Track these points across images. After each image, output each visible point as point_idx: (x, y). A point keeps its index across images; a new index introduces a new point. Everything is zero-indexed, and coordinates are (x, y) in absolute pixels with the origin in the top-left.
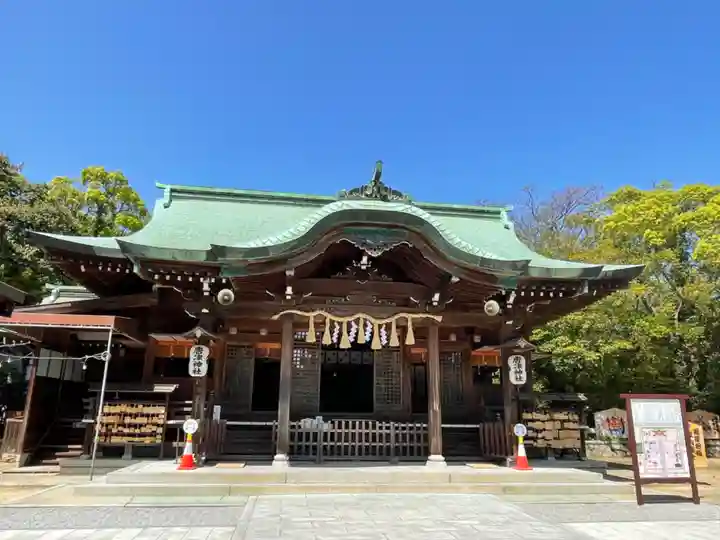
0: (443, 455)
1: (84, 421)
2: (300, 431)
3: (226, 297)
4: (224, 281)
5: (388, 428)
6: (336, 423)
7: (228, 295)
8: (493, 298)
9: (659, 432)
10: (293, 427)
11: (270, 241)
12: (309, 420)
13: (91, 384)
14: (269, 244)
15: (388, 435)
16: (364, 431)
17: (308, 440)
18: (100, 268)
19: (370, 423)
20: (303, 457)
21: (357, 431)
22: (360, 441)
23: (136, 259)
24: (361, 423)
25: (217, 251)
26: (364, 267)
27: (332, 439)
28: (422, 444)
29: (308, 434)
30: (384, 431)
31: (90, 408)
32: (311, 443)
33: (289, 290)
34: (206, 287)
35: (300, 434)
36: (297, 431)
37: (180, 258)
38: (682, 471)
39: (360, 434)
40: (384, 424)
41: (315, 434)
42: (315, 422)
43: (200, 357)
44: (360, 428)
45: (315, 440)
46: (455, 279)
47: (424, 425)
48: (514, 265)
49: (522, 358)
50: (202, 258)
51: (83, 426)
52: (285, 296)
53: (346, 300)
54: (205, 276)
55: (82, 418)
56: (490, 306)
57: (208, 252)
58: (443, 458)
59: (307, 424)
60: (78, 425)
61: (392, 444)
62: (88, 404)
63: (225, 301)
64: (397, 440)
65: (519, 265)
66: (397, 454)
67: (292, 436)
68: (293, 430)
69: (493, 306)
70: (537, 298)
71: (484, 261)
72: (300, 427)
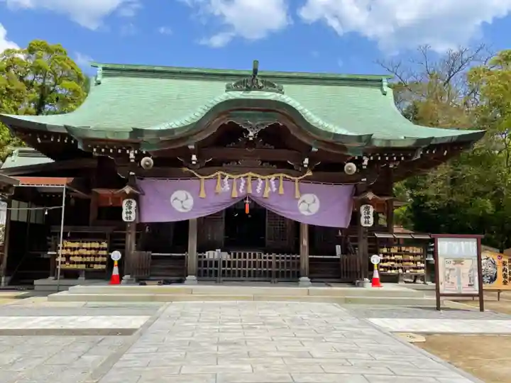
0: (309, 278)
1: (49, 253)
2: (205, 259)
3: (147, 163)
4: (144, 152)
5: (270, 258)
6: (232, 254)
7: (148, 161)
8: (350, 161)
9: (459, 261)
10: (200, 257)
11: (175, 123)
12: (211, 252)
13: (53, 227)
14: (174, 126)
15: (270, 263)
16: (252, 260)
17: (211, 266)
18: (52, 140)
19: (257, 254)
20: (208, 278)
21: (247, 260)
22: (249, 267)
23: (80, 138)
24: (250, 254)
25: (136, 132)
26: (251, 139)
27: (229, 266)
28: (295, 270)
29: (211, 262)
30: (268, 260)
31: (53, 243)
32: (213, 268)
33: (194, 157)
34: (132, 156)
35: (205, 262)
36: (203, 259)
37: (110, 137)
38: (473, 289)
39: (250, 262)
40: (267, 255)
41: (216, 262)
42: (216, 253)
43: (130, 208)
44: (250, 257)
45: (216, 266)
46: (314, 149)
47: (298, 256)
48: (359, 138)
49: (371, 206)
50: (126, 137)
51: (49, 257)
52: (191, 161)
53: (238, 163)
54: (130, 149)
55: (48, 251)
56: (350, 167)
57: (131, 132)
58: (309, 280)
59: (211, 255)
60: (45, 256)
61: (274, 269)
62: (50, 241)
63: (147, 166)
64: (277, 266)
65: (364, 139)
66: (277, 276)
67: (199, 264)
68: (200, 259)
69: (351, 167)
70: (383, 161)
71: (336, 135)
72: (205, 257)
